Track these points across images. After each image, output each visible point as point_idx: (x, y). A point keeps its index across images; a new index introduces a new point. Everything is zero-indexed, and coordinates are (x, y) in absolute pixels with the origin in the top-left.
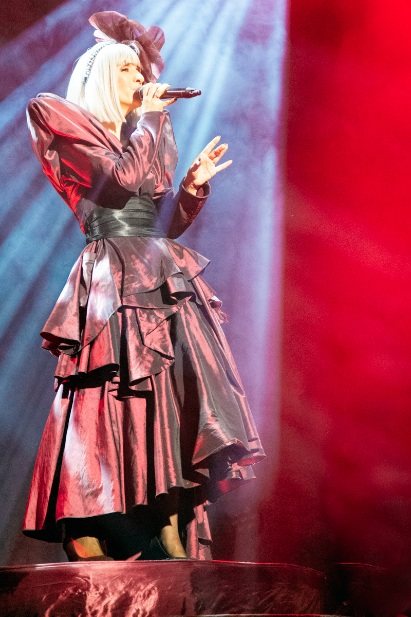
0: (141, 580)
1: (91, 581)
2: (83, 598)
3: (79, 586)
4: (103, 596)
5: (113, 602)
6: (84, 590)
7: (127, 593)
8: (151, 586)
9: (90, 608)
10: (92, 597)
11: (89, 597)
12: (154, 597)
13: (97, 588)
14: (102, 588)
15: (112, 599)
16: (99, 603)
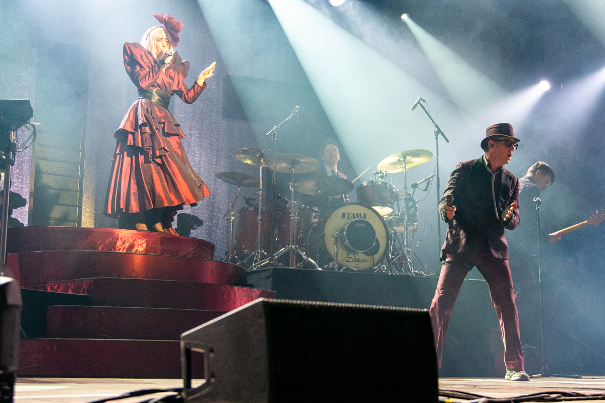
0: (140, 238)
1: (120, 237)
2: (115, 243)
3: (115, 238)
4: (124, 243)
5: (127, 246)
6: (116, 240)
7: (133, 243)
8: (143, 241)
9: (118, 247)
10: (119, 243)
11: (118, 243)
12: (144, 245)
13: (121, 239)
14: (123, 240)
15: (127, 245)
16: (122, 246)
